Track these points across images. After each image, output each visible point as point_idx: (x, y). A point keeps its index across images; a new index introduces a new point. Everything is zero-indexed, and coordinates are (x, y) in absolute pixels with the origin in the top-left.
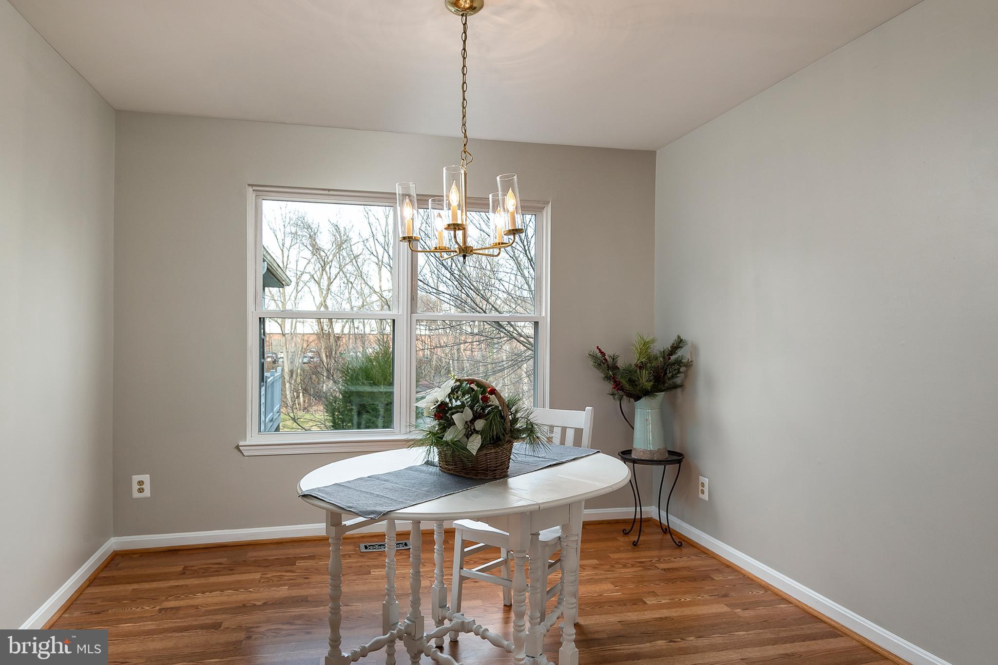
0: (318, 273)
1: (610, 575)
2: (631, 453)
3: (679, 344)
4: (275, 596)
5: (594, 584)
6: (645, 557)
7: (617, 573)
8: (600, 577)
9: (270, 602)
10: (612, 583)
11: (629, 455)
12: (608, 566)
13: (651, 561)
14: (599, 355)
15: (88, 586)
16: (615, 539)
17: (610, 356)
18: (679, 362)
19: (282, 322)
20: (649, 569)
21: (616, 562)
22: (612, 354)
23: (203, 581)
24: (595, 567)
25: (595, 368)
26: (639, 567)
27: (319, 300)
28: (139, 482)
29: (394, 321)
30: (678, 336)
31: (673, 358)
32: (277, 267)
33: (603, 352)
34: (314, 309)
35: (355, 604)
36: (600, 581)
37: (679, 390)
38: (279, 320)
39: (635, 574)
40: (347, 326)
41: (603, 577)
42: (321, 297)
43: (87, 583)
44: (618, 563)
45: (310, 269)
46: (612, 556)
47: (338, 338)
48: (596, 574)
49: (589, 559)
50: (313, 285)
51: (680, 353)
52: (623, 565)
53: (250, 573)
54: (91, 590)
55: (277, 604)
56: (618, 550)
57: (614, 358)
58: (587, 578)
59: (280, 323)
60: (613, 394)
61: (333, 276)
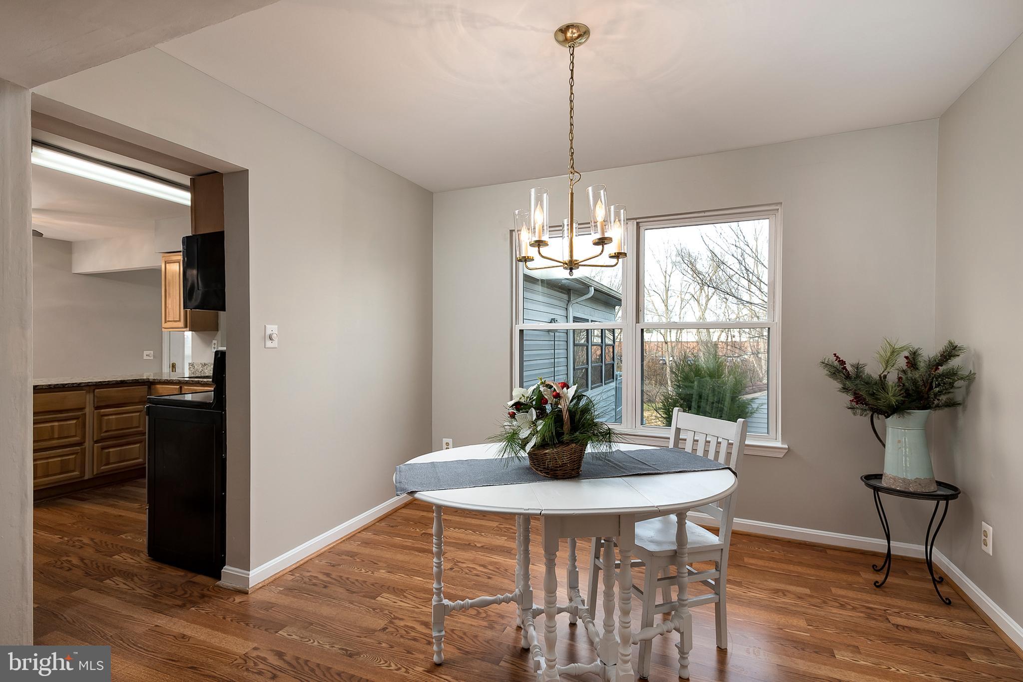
0: (698, 293)
1: (812, 611)
2: (881, 478)
3: (951, 352)
4: (493, 543)
5: (783, 615)
6: (881, 604)
7: (824, 611)
8: (798, 609)
9: (485, 547)
10: (807, 620)
11: (879, 480)
12: (819, 601)
13: (885, 610)
14: (836, 363)
15: (403, 507)
16: (857, 574)
17: (852, 366)
18: (952, 374)
19: (665, 332)
20: (875, 619)
21: (835, 599)
22: (855, 362)
23: (462, 519)
24: (800, 597)
25: (830, 378)
26: (862, 612)
27: (698, 314)
28: (446, 443)
29: (769, 328)
30: (949, 341)
31: (941, 369)
32: (609, 290)
33: (842, 360)
34: (694, 320)
35: (540, 565)
36: (794, 613)
37: (960, 408)
38: (663, 331)
39: (849, 619)
40: (724, 335)
41: (803, 610)
42: (699, 311)
43: (403, 505)
44: (836, 600)
45: (691, 290)
46: (834, 590)
47: (716, 345)
48: (796, 605)
49: (801, 586)
50: (694, 303)
51: (954, 363)
52: (841, 604)
53: (493, 521)
54: (404, 511)
55: (489, 549)
56: (850, 586)
57: (857, 367)
58: (780, 605)
59: (663, 333)
60: (852, 408)
61: (710, 294)
